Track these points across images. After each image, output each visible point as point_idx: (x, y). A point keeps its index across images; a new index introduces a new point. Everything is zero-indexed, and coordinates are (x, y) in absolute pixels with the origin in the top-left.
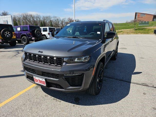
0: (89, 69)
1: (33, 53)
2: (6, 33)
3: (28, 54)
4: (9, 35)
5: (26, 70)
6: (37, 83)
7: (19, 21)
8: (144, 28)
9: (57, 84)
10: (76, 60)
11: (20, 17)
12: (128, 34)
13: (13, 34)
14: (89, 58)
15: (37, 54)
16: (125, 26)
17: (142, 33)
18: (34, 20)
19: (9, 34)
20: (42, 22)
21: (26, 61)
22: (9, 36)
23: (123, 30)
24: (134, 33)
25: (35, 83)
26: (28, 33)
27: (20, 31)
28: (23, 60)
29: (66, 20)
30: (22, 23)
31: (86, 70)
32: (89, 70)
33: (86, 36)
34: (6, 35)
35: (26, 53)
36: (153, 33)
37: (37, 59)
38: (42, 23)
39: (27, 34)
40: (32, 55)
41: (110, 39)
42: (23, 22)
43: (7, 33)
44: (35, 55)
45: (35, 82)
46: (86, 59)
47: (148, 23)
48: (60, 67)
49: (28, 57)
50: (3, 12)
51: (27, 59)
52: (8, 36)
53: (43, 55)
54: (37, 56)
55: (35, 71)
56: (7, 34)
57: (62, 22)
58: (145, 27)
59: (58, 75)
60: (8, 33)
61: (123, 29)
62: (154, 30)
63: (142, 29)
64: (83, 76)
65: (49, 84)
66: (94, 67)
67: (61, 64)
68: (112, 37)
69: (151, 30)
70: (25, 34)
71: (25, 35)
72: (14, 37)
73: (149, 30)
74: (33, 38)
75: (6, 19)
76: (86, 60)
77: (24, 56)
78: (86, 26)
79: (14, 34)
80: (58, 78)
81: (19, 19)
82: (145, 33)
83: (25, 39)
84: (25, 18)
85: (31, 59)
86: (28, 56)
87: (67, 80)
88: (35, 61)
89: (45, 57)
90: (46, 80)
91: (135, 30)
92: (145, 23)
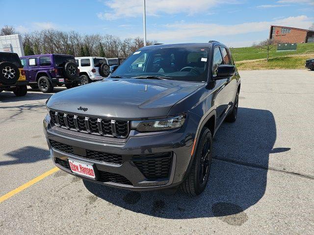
0: (183, 144)
1: (66, 112)
2: (6, 70)
3: (56, 113)
4: (12, 74)
5: (53, 147)
6: (77, 172)
7: (36, 46)
8: (287, 58)
9: (118, 175)
10: (156, 125)
11: (39, 37)
12: (255, 69)
13: (20, 71)
14: (184, 119)
15: (76, 114)
16: (251, 53)
17: (281, 67)
18: (66, 42)
19: (12, 71)
20: (83, 47)
21: (53, 128)
22: (12, 76)
23: (244, 61)
24: (267, 67)
25: (72, 173)
26: (51, 69)
27: (35, 66)
28: (47, 126)
29: (132, 43)
30: (42, 50)
31: (178, 145)
32: (185, 145)
33: (174, 74)
34: (6, 74)
35: (52, 113)
36: (304, 66)
37: (76, 124)
38: (82, 49)
39: (49, 72)
40: (65, 115)
41: (225, 81)
42: (45, 48)
43: (8, 69)
44: (70, 115)
45: (73, 171)
46: (177, 122)
47: (295, 47)
48: (124, 141)
49: (57, 120)
50: (4, 28)
51: (56, 124)
52: (9, 76)
53: (87, 116)
54: (75, 117)
55: (72, 149)
56: (8, 73)
57: (124, 46)
58: (289, 56)
59: (120, 156)
60: (10, 70)
61: (246, 58)
62: (307, 61)
63: (283, 59)
64: (171, 157)
65: (101, 175)
66: (193, 138)
67: (126, 133)
68: (228, 76)
69: (300, 60)
70: (46, 71)
71: (45, 73)
72: (23, 78)
73: (296, 60)
74: (61, 80)
75: (9, 42)
76: (178, 125)
77: (49, 119)
78: (172, 55)
79: (22, 73)
80: (120, 163)
81: (37, 40)
82: (288, 67)
83: (45, 83)
84: (49, 39)
85: (62, 124)
86: (57, 118)
87: (138, 167)
88: (71, 127)
89: (92, 120)
90: (95, 166)
91: (269, 60)
92: (290, 47)
